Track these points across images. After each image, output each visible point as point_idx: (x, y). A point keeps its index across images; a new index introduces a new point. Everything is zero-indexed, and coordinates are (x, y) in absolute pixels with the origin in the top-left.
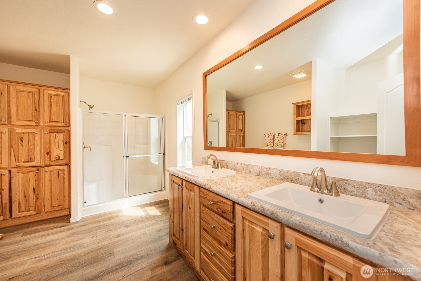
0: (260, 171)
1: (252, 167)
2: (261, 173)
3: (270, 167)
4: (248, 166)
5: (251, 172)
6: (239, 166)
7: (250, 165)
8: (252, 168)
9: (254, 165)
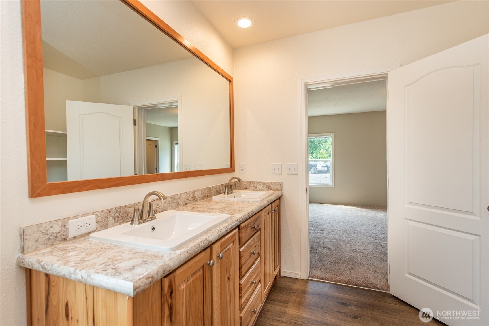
0: (188, 198)
1: (179, 196)
2: (189, 199)
3: (195, 190)
4: (175, 198)
5: (179, 203)
6: (163, 203)
7: (178, 194)
8: (180, 198)
9: (182, 193)
